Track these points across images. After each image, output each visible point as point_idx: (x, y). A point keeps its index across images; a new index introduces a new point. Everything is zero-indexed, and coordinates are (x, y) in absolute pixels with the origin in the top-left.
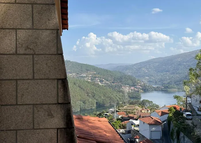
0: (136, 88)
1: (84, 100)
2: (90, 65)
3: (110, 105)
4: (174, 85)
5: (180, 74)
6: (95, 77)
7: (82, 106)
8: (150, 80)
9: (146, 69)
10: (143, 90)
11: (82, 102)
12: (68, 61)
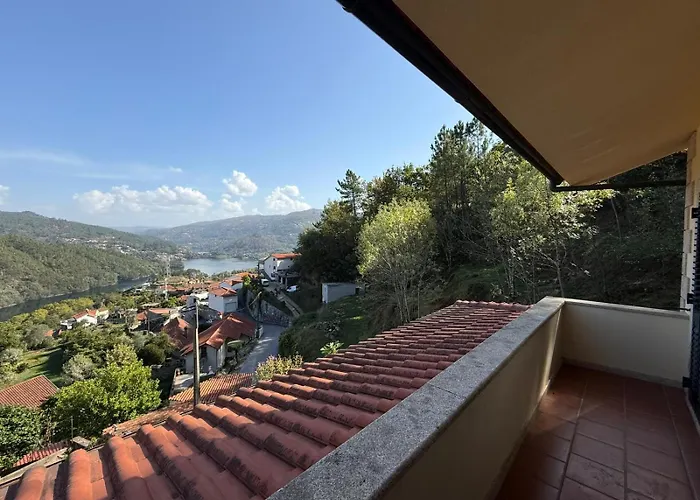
0: (177, 256)
1: (97, 274)
5: (229, 239)
6: (114, 244)
7: (93, 283)
8: (194, 246)
9: (188, 234)
10: (186, 257)
11: (92, 278)
12: (63, 220)
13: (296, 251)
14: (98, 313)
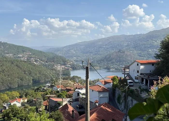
0: (67, 67)
1: (22, 77)
2: (26, 47)
3: (45, 81)
4: (96, 64)
5: (101, 55)
6: (31, 58)
7: (19, 82)
8: (77, 60)
9: (73, 51)
10: (72, 68)
11: (19, 79)
12: (5, 43)
13: (158, 56)
14: (22, 101)
